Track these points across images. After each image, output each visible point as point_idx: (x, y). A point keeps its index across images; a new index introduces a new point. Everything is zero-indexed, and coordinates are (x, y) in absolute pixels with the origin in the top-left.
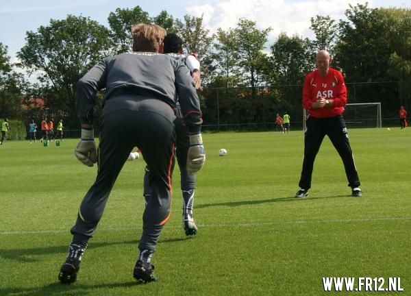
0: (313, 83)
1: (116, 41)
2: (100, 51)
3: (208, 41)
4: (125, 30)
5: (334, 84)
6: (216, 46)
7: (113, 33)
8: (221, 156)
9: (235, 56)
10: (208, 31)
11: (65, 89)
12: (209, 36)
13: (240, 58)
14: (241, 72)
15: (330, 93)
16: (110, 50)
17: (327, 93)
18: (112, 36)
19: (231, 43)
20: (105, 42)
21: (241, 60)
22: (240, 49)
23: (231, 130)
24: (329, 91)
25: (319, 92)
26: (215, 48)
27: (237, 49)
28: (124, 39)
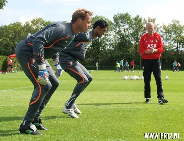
0: (145, 40)
1: (116, 28)
2: (108, 32)
3: (158, 29)
4: (120, 23)
5: (157, 41)
6: (162, 31)
7: (115, 24)
8: (166, 79)
9: (170, 36)
10: (158, 25)
11: (92, 48)
12: (158, 27)
13: (172, 37)
14: (172, 43)
15: (155, 45)
16: (113, 32)
17: (153, 45)
18: (114, 25)
19: (168, 30)
20: (111, 28)
21: (172, 38)
22: (172, 33)
23: (167, 69)
24: (154, 44)
25: (149, 45)
26: (161, 32)
27: (171, 33)
28: (119, 27)
